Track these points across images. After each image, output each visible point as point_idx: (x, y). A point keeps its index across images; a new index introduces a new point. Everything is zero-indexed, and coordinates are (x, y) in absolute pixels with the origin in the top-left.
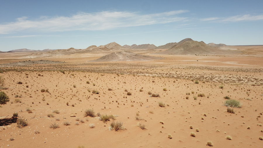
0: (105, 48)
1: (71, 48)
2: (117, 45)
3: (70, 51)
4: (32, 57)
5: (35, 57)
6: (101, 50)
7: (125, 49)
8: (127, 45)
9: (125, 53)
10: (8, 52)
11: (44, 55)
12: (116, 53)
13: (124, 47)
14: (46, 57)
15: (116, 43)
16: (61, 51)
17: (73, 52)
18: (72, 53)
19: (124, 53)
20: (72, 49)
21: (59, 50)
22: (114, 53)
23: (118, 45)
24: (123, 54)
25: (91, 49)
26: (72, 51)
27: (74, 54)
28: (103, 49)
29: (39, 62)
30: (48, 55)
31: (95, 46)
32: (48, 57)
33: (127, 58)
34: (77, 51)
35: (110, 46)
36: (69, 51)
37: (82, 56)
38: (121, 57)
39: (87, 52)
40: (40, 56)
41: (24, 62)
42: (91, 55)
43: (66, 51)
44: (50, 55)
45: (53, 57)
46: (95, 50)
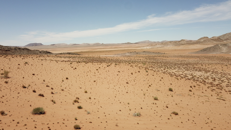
1: (182, 40)
4: (148, 48)
5: (150, 47)
6: (212, 41)
11: (158, 46)
12: (219, 45)
16: (172, 42)
17: (184, 44)
18: (182, 45)
20: (182, 41)
21: (170, 42)
24: (228, 47)
25: (202, 40)
26: (183, 42)
27: (183, 46)
28: (215, 40)
30: (160, 46)
32: (160, 47)
34: (187, 43)
36: (180, 42)
37: (191, 47)
39: (197, 44)
40: (154, 47)
42: (199, 46)
43: (177, 43)
44: (163, 46)
45: (164, 48)
46: (206, 42)
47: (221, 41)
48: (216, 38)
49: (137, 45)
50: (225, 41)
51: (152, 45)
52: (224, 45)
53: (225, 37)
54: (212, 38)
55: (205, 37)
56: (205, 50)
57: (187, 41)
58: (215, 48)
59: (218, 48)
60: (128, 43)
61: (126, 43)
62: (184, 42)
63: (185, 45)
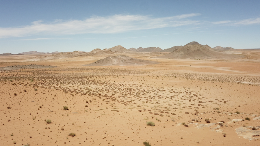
1: (75, 51)
2: (122, 49)
4: (36, 60)
5: (39, 60)
6: (105, 53)
8: (133, 48)
10: (17, 54)
11: (48, 58)
13: (130, 50)
15: (121, 46)
16: (65, 54)
19: (120, 57)
21: (63, 53)
25: (95, 52)
26: (76, 54)
27: (77, 57)
29: (28, 66)
30: (51, 58)
31: (99, 49)
32: (51, 60)
33: (121, 62)
36: (73, 54)
37: (84, 59)
39: (91, 55)
40: (43, 59)
41: (13, 66)
42: (93, 58)
43: (70, 54)
44: (54, 58)
45: (56, 60)
46: (99, 54)
47: (112, 53)
48: (108, 50)
49: (20, 57)
50: (115, 54)
51: (40, 57)
52: (115, 57)
53: (115, 50)
54: (104, 50)
55: (97, 49)
56: (98, 62)
57: (81, 53)
58: (107, 60)
59: (110, 60)
60: (8, 54)
61: (3, 54)
62: (78, 54)
63: (78, 57)
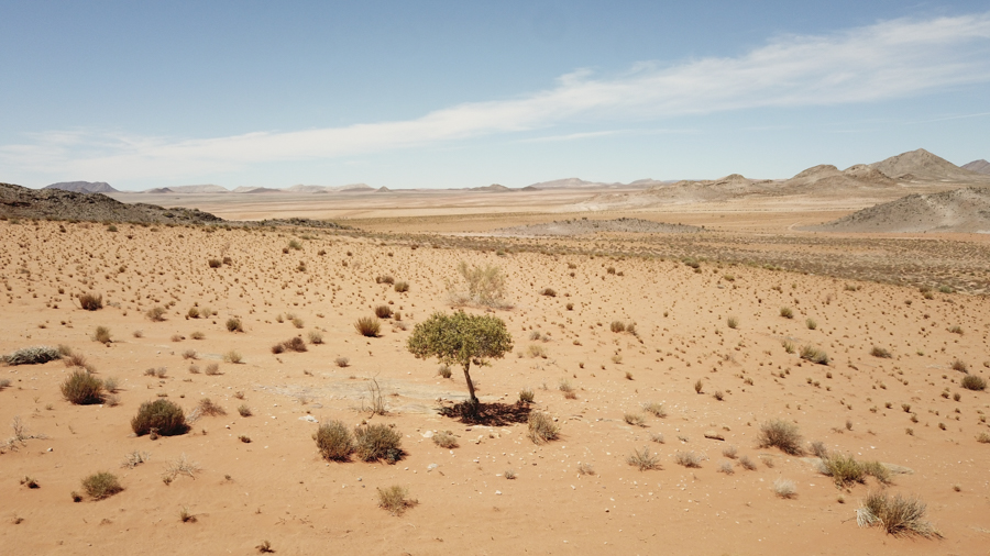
0: (876, 176)
1: (732, 177)
2: (932, 164)
3: (727, 187)
4: (594, 207)
5: (604, 206)
6: (854, 183)
7: (973, 177)
8: (983, 161)
9: (974, 195)
10: (524, 189)
11: (634, 200)
12: (923, 197)
13: (970, 169)
14: (641, 206)
15: (928, 154)
16: (693, 186)
17: (740, 192)
18: (736, 196)
19: (969, 196)
20: (734, 180)
21: (686, 184)
22: (918, 196)
23: (939, 160)
24: (961, 203)
25: (813, 179)
26: (735, 186)
27: (740, 200)
28: (864, 179)
29: (614, 223)
30: (646, 201)
31: (830, 166)
32: (646, 207)
33: (981, 218)
34: (754, 188)
35: (898, 168)
36: (724, 187)
37: (774, 206)
38: (948, 214)
39: (795, 192)
40: (619, 204)
41: (569, 222)
42: (808, 203)
43: (712, 187)
44: (654, 201)
45: (665, 209)
46: (830, 185)
48: (868, 170)
49: (537, 197)
51: (609, 198)
52: (942, 194)
54: (851, 172)
55: (823, 167)
56: (864, 216)
57: (753, 183)
58: (908, 208)
59: (921, 210)
60: (495, 189)
61: (483, 188)
62: (743, 185)
63: (746, 198)
